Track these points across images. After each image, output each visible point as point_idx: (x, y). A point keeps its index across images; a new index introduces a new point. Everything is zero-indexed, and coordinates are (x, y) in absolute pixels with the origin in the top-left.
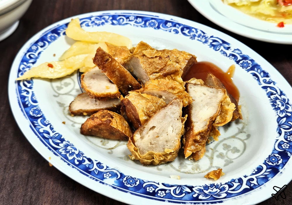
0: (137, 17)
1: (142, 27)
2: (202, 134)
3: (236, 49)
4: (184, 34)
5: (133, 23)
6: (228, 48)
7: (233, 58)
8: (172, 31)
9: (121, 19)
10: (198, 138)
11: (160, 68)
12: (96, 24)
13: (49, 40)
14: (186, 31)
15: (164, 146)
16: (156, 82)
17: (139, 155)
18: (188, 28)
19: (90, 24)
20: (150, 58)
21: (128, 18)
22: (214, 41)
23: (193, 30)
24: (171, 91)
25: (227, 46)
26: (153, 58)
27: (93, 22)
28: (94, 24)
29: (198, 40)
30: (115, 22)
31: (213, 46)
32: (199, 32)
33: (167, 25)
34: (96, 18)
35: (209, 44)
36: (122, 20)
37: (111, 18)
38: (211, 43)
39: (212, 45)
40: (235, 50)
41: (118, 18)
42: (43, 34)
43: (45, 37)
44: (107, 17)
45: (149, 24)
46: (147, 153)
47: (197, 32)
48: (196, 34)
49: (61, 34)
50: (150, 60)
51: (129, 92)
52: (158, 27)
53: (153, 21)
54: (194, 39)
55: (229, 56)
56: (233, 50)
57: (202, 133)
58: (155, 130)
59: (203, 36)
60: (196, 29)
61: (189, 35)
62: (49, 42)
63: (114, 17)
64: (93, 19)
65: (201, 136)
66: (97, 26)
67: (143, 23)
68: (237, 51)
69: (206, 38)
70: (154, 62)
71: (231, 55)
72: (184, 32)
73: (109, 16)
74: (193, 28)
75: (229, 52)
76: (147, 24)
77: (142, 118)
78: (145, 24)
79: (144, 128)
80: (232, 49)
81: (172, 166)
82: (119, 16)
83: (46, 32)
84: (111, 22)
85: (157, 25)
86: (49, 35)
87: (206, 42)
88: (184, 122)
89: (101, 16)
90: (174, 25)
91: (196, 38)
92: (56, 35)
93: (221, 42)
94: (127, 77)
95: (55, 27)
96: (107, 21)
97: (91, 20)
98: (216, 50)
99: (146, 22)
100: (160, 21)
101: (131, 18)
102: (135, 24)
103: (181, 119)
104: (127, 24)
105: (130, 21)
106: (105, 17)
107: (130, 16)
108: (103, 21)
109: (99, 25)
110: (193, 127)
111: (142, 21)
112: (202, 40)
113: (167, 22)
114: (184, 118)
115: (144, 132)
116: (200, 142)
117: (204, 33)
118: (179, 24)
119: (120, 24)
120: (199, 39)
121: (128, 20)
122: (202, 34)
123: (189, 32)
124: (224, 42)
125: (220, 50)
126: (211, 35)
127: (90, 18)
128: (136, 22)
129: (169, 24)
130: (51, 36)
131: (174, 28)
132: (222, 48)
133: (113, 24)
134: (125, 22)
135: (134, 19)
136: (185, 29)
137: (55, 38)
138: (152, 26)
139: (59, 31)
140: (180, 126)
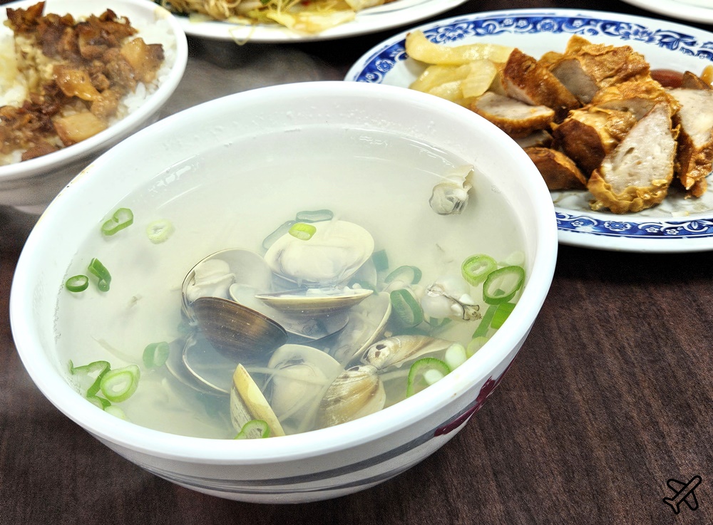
0: (517, 20)
1: (531, 32)
2: (708, 151)
3: (706, 41)
4: (609, 34)
5: (512, 28)
6: (693, 44)
7: (706, 55)
8: (585, 31)
9: (489, 25)
10: (702, 156)
11: (616, 68)
12: (449, 38)
13: (381, 70)
14: (612, 29)
15: (650, 175)
16: (614, 90)
17: (614, 195)
18: (612, 24)
19: (438, 39)
20: (596, 56)
21: (501, 22)
22: (665, 36)
23: (622, 25)
24: (643, 95)
25: (689, 40)
26: (602, 55)
27: (443, 36)
28: (444, 38)
29: (636, 39)
30: (480, 31)
31: (665, 43)
32: (635, 28)
33: (574, 25)
34: (446, 30)
35: (657, 42)
36: (491, 27)
37: (472, 26)
38: (660, 41)
39: (662, 43)
40: (705, 44)
41: (484, 25)
42: (367, 61)
43: (373, 66)
44: (465, 26)
45: (543, 27)
46: (626, 189)
47: (630, 28)
48: (629, 31)
49: (397, 58)
50: (597, 59)
51: (572, 111)
52: (560, 30)
53: (548, 21)
54: (629, 38)
55: (698, 55)
56: (702, 45)
57: (707, 148)
58: (635, 153)
59: (644, 33)
60: (628, 24)
61: (617, 33)
62: (383, 73)
63: (477, 24)
64: (441, 30)
65: (706, 153)
66: (450, 41)
67: (531, 26)
68: (709, 46)
69: (649, 34)
70: (605, 60)
71: (700, 52)
72: (607, 31)
73: (469, 23)
74: (621, 23)
75: (695, 49)
76: (539, 26)
77: (607, 141)
78: (535, 27)
79: (617, 152)
80: (700, 43)
81: (661, 210)
82: (485, 21)
83: (370, 58)
84: (473, 33)
85: (556, 27)
86: (378, 63)
87: (651, 40)
88: (676, 137)
89: (454, 25)
90: (587, 22)
91: (632, 37)
92: (389, 62)
93: (677, 37)
94: (560, 91)
95: (382, 49)
96: (466, 32)
97: (438, 33)
98: (672, 49)
99: (535, 24)
100: (559, 20)
101: (507, 22)
102: (518, 30)
103: (672, 132)
104: (502, 31)
105: (506, 26)
106: (461, 25)
107: (504, 19)
108: (460, 32)
109: (454, 39)
110: (692, 141)
111: (529, 24)
112: (643, 38)
113: (571, 21)
114: (676, 130)
115: (618, 159)
116: (705, 164)
117: (643, 28)
118: (597, 21)
119: (490, 33)
120: (638, 37)
121: (503, 25)
122: (641, 30)
123: (617, 30)
124: (683, 36)
125: (680, 48)
126: (658, 29)
127: (436, 30)
128: (517, 27)
129: (577, 23)
130: (381, 64)
131: (587, 28)
132: (682, 44)
133: (478, 34)
134: (498, 29)
135: (514, 22)
136: (608, 26)
137: (389, 67)
138: (549, 29)
139: (392, 56)
140: (671, 143)
